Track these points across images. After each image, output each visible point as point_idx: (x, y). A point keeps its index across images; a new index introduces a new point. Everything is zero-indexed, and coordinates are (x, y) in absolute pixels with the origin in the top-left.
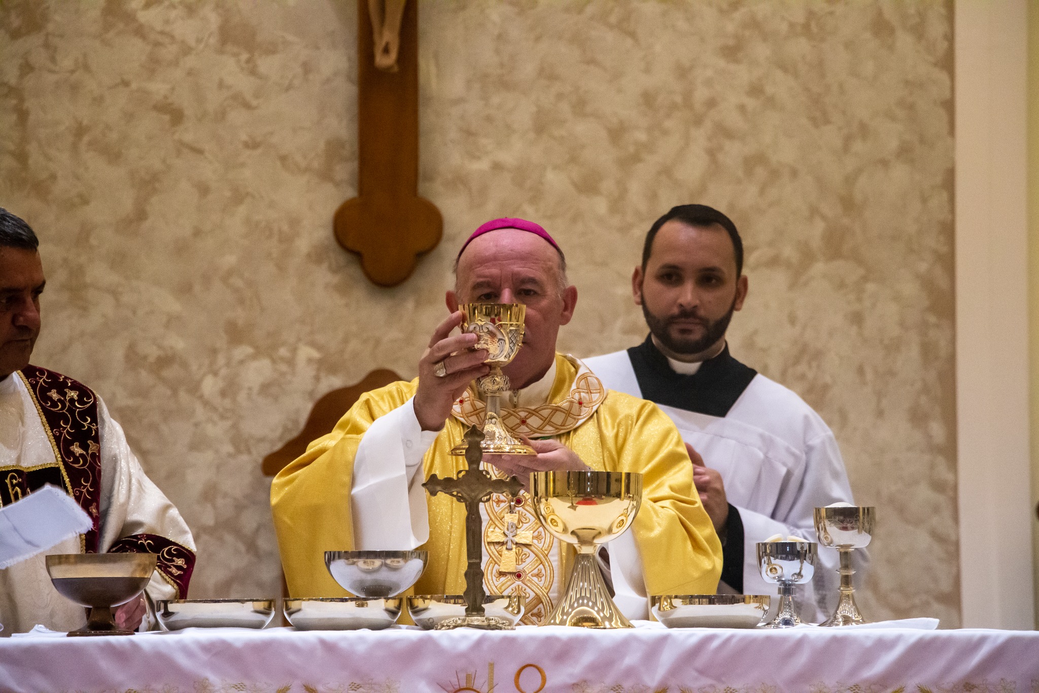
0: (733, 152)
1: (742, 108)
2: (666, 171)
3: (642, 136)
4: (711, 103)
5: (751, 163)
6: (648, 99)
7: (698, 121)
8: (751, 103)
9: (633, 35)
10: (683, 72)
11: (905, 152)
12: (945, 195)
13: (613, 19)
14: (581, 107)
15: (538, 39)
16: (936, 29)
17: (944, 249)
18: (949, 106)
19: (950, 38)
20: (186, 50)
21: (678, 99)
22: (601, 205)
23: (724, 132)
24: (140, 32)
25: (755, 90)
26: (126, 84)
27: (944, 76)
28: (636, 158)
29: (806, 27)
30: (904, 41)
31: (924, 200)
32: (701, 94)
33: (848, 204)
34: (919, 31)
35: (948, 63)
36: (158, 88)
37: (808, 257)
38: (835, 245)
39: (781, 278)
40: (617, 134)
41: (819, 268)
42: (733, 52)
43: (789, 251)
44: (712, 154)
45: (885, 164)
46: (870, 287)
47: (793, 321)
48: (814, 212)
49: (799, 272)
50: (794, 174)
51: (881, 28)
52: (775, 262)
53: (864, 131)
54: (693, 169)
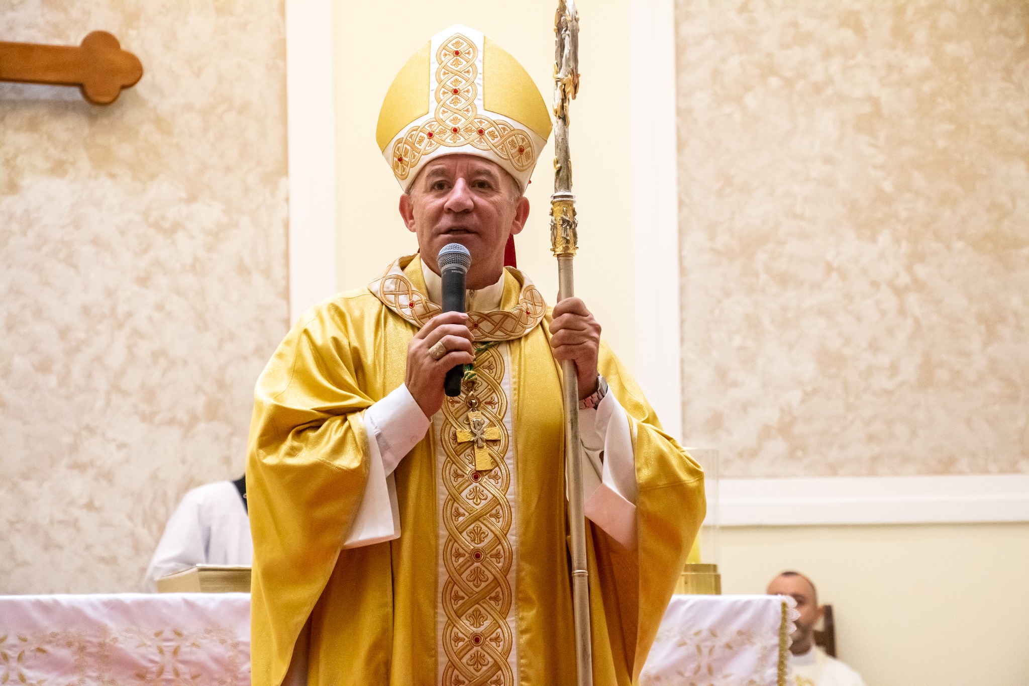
0: (144, 349)
1: (150, 319)
2: (98, 359)
3: (81, 335)
4: (129, 315)
5: (156, 355)
6: (86, 310)
7: (120, 326)
8: (156, 315)
9: (75, 267)
10: (110, 293)
11: (258, 351)
13: (61, 256)
14: (39, 313)
15: (9, 267)
16: (278, 272)
18: (287, 322)
19: (287, 278)
21: (107, 311)
22: (52, 381)
23: (137, 334)
25: (159, 307)
27: (283, 303)
28: (77, 349)
29: (193, 266)
30: (257, 279)
32: (122, 308)
33: (221, 385)
34: (267, 273)
35: (286, 294)
37: (194, 419)
38: (213, 411)
39: (175, 433)
40: (64, 333)
41: (202, 426)
42: (144, 281)
43: (182, 415)
44: (130, 348)
45: (245, 358)
46: (236, 440)
47: (184, 461)
48: (199, 389)
49: (188, 428)
50: (185, 363)
51: (242, 270)
52: (171, 422)
53: (232, 337)
54: (116, 357)
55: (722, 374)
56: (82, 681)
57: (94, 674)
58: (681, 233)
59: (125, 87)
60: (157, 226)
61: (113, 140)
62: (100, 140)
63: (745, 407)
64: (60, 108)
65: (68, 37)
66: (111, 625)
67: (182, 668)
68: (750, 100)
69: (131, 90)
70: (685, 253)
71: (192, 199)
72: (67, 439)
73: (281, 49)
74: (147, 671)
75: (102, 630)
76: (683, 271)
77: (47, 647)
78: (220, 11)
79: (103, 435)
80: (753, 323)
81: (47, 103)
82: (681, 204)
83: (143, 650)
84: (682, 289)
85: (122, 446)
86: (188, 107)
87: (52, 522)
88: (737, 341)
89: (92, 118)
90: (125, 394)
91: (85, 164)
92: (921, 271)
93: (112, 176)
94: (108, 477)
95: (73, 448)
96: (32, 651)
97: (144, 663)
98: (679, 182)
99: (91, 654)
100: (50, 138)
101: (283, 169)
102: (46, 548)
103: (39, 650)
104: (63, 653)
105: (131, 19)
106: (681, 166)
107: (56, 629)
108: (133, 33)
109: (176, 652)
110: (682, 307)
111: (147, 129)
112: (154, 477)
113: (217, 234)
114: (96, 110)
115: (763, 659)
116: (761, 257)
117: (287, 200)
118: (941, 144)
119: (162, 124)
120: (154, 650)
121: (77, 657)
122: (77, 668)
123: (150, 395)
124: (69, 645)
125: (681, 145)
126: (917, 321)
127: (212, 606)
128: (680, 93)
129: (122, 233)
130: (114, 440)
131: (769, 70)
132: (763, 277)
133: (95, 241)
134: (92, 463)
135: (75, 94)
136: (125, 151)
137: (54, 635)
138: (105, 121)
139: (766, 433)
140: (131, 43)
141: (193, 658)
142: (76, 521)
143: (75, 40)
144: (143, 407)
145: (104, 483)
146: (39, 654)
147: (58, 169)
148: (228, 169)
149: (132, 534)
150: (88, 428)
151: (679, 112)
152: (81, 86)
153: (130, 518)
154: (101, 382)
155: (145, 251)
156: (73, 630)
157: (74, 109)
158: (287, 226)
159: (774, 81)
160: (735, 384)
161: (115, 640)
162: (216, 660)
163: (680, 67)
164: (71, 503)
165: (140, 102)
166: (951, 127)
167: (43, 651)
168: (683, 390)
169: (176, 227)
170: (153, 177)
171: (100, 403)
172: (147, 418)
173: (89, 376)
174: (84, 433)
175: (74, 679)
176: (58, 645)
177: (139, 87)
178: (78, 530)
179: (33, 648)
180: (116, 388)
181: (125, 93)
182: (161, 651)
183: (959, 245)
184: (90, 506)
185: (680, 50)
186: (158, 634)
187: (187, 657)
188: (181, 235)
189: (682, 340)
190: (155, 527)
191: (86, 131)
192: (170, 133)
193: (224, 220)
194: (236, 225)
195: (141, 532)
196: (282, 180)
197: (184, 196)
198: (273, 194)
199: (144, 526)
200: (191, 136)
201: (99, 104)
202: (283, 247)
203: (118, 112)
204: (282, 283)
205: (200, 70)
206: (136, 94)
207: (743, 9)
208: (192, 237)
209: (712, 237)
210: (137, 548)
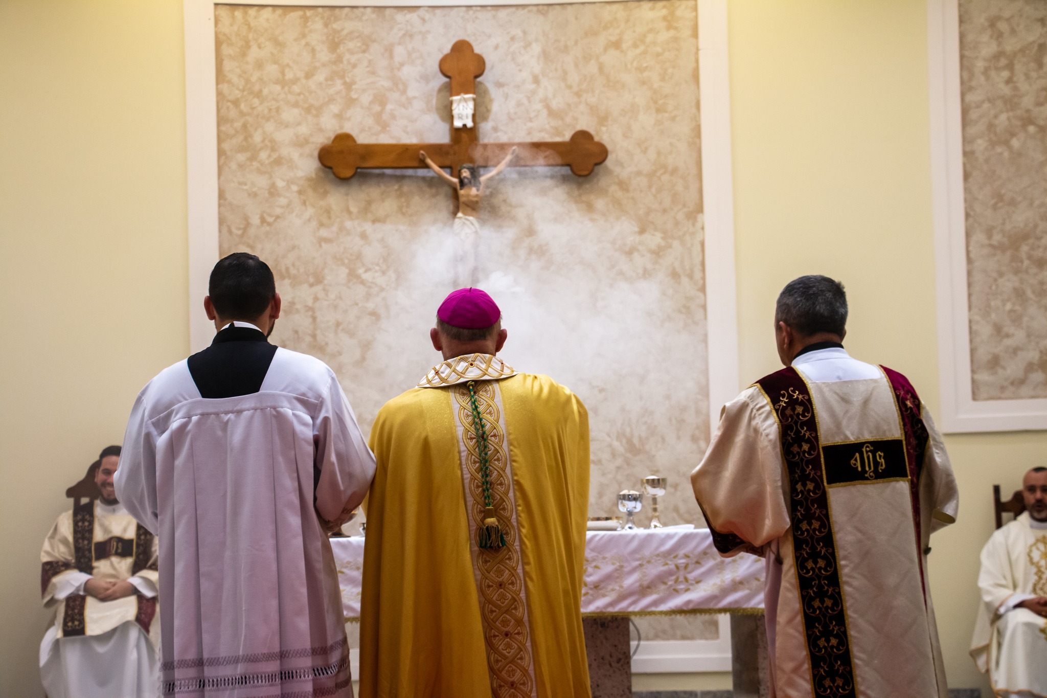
11: (686, 327)
12: (704, 345)
16: (698, 275)
17: (704, 367)
18: (704, 307)
19: (704, 278)
20: (382, 289)
24: (363, 282)
26: (357, 304)
27: (702, 295)
30: (685, 280)
31: (695, 347)
34: (691, 276)
35: (703, 289)
36: (370, 306)
47: (641, 398)
48: (649, 353)
51: (675, 275)
55: (998, 329)
58: (968, 235)
59: (597, 164)
60: (621, 250)
61: (592, 197)
62: (584, 198)
63: (1015, 351)
64: (559, 180)
65: (564, 135)
68: (1015, 143)
69: (603, 165)
70: (971, 248)
71: (642, 231)
73: (697, 132)
76: (969, 261)
78: (658, 111)
80: (1019, 294)
82: (967, 216)
84: (969, 273)
86: (639, 173)
88: (1008, 306)
89: (579, 185)
91: (575, 214)
93: (592, 220)
98: (966, 200)
101: (700, 209)
105: (603, 120)
106: (967, 190)
108: (604, 129)
110: (969, 285)
111: (613, 189)
112: (623, 409)
113: (658, 253)
114: (581, 180)
116: (1025, 248)
117: (703, 228)
119: (623, 185)
125: (966, 176)
128: (966, 140)
129: (599, 256)
131: (1028, 121)
132: (1026, 262)
135: (567, 171)
136: (600, 203)
138: (588, 186)
139: (1030, 368)
140: (604, 136)
143: (567, 137)
147: (559, 218)
148: (665, 211)
149: (610, 445)
151: (965, 154)
152: (570, 165)
153: (609, 435)
155: (613, 266)
157: (567, 180)
158: (703, 244)
159: (1032, 129)
160: (1007, 336)
163: (965, 122)
165: (609, 172)
168: (971, 341)
169: (633, 249)
177: (609, 162)
181: (596, 167)
185: (965, 112)
188: (636, 255)
189: (970, 308)
190: (624, 441)
191: (576, 193)
192: (627, 190)
193: (663, 243)
194: (670, 247)
195: (616, 444)
196: (700, 216)
197: (637, 229)
198: (694, 225)
199: (617, 440)
200: (641, 191)
201: (580, 176)
202: (700, 258)
203: (595, 180)
204: (701, 282)
205: (646, 149)
206: (606, 168)
207: (1009, 81)
208: (643, 256)
209: (990, 237)
210: (614, 455)
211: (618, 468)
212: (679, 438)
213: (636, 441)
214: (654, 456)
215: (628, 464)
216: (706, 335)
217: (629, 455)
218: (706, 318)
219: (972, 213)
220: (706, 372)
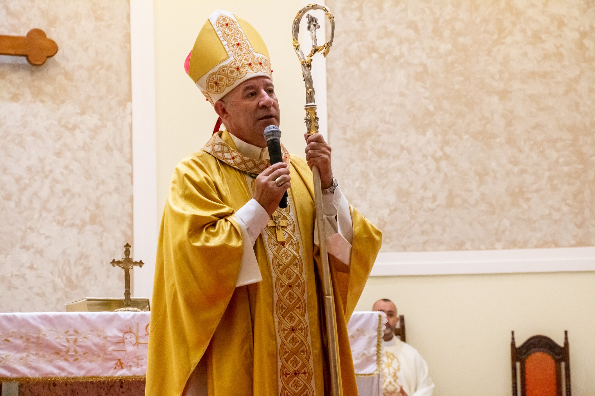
0: (59, 188)
1: (62, 173)
2: (35, 194)
3: (27, 181)
4: (51, 171)
5: (65, 192)
6: (29, 169)
7: (47, 177)
8: (65, 172)
9: (24, 147)
10: (41, 160)
11: (117, 189)
12: (130, 205)
13: (17, 142)
14: (5, 171)
16: (127, 150)
17: (130, 222)
18: (131, 175)
19: (131, 153)
21: (40, 169)
22: (12, 204)
23: (55, 181)
25: (66, 167)
27: (129, 165)
28: (25, 189)
29: (84, 147)
30: (116, 153)
31: (123, 206)
32: (47, 168)
33: (98, 206)
34: (121, 150)
35: (130, 161)
37: (84, 224)
38: (93, 220)
39: (75, 230)
40: (18, 180)
41: (88, 227)
42: (58, 154)
43: (78, 222)
44: (51, 188)
45: (110, 193)
46: (105, 234)
47: (79, 245)
48: (86, 209)
49: (81, 228)
50: (80, 196)
51: (108, 149)
52: (72, 225)
53: (103, 182)
54: (45, 193)
56: (28, 356)
57: (34, 352)
59: (49, 57)
60: (65, 127)
61: (43, 83)
62: (36, 83)
64: (16, 67)
65: (20, 32)
66: (42, 327)
67: (78, 349)
68: (363, 65)
69: (52, 58)
70: (331, 140)
71: (83, 113)
72: (19, 234)
73: (128, 38)
74: (61, 350)
75: (38, 330)
77: (10, 339)
78: (97, 19)
79: (38, 232)
80: (365, 176)
81: (9, 64)
83: (59, 340)
85: (47, 237)
86: (81, 67)
87: (12, 276)
88: (357, 184)
89: (32, 72)
90: (49, 211)
91: (28, 95)
92: (447, 149)
93: (43, 101)
94: (40, 252)
95: (23, 238)
96: (3, 341)
97: (59, 347)
98: (328, 105)
99: (33, 343)
100: (11, 82)
101: (129, 98)
102: (9, 288)
103: (6, 340)
104: (19, 342)
105: (52, 22)
106: (328, 97)
107: (15, 330)
108: (53, 29)
109: (75, 341)
111: (60, 78)
112: (64, 253)
113: (95, 131)
114: (34, 68)
115: (370, 343)
116: (369, 142)
117: (131, 114)
118: (457, 87)
119: (68, 75)
120: (64, 340)
121: (25, 344)
122: (25, 349)
123: (62, 211)
124: (21, 338)
125: (329, 87)
126: (446, 175)
127: (94, 318)
128: (328, 61)
129: (47, 130)
130: (44, 234)
131: (372, 49)
132: (370, 153)
133: (34, 134)
134: (32, 246)
135: (23, 60)
136: (49, 89)
137: (13, 333)
138: (39, 74)
140: (52, 35)
141: (84, 344)
142: (24, 274)
143: (23, 33)
144: (58, 218)
145: (38, 256)
146: (6, 342)
147: (15, 98)
148: (101, 98)
149: (53, 281)
150: (30, 228)
151: (328, 70)
152: (26, 56)
153: (52, 273)
154: (37, 205)
155: (59, 139)
156: (23, 330)
157: (23, 68)
158: (131, 126)
159: (375, 55)
161: (45, 335)
162: (96, 345)
164: (22, 266)
165: (57, 64)
166: (462, 78)
167: (8, 341)
169: (75, 127)
170: (63, 102)
171: (36, 216)
172: (60, 223)
173: (31, 202)
174: (28, 231)
175: (24, 355)
176: (16, 338)
177: (56, 57)
178: (26, 280)
179: (3, 339)
180: (44, 208)
181: (48, 59)
182: (68, 341)
183: (466, 137)
184: (31, 267)
186: (66, 332)
187: (82, 344)
188: (77, 132)
190: (64, 278)
191: (29, 79)
192: (72, 80)
193: (99, 123)
194: (105, 126)
195: (58, 280)
196: (129, 104)
197: (79, 111)
198: (124, 111)
199: (59, 278)
200: (83, 81)
201: (35, 65)
202: (129, 137)
203: (45, 69)
204: (129, 156)
205: (87, 48)
206: (54, 60)
207: (359, 19)
208: (83, 132)
209: (345, 133)
210: (55, 289)
211: (58, 300)
212: (108, 276)
213: (74, 278)
214: (88, 291)
215: (67, 297)
216: (132, 197)
217: (67, 289)
218: (132, 183)
219: (332, 115)
220: (131, 226)
